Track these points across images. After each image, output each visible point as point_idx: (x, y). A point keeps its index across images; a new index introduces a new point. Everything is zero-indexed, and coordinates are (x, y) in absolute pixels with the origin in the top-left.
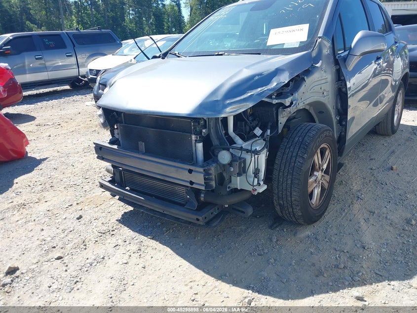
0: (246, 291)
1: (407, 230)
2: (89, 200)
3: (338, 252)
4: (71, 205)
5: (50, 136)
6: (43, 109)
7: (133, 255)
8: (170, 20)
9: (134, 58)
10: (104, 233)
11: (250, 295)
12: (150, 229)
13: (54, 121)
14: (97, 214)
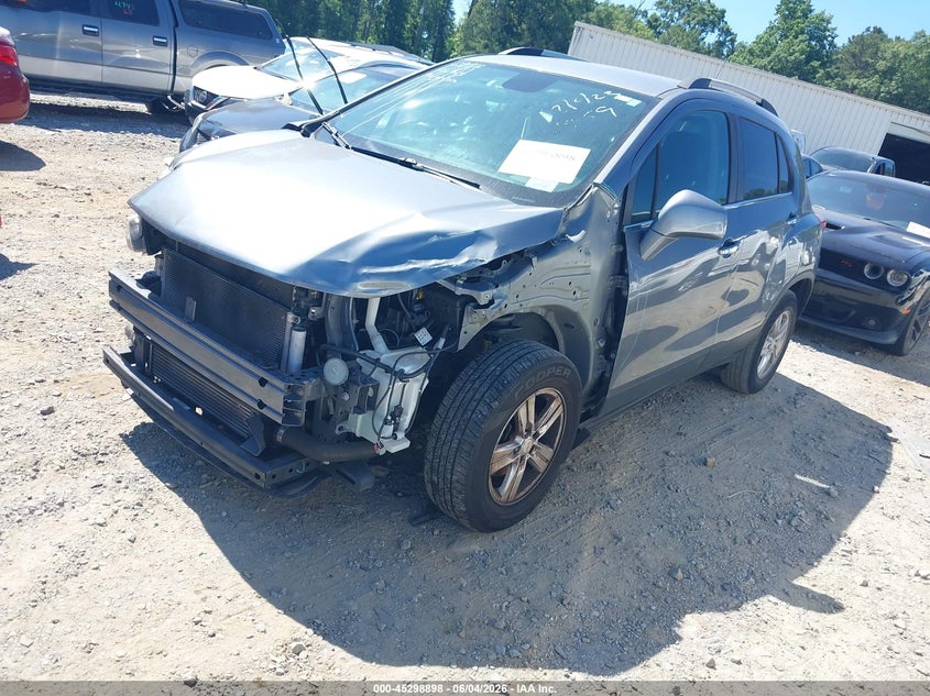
0: (303, 628)
1: (659, 587)
2: (83, 380)
3: (511, 598)
4: (42, 381)
5: (57, 216)
6: (69, 146)
7: (122, 511)
8: (421, 12)
9: (290, 94)
10: (83, 455)
11: (307, 637)
12: (178, 469)
13: (80, 183)
14: (88, 413)
